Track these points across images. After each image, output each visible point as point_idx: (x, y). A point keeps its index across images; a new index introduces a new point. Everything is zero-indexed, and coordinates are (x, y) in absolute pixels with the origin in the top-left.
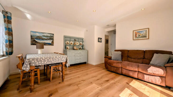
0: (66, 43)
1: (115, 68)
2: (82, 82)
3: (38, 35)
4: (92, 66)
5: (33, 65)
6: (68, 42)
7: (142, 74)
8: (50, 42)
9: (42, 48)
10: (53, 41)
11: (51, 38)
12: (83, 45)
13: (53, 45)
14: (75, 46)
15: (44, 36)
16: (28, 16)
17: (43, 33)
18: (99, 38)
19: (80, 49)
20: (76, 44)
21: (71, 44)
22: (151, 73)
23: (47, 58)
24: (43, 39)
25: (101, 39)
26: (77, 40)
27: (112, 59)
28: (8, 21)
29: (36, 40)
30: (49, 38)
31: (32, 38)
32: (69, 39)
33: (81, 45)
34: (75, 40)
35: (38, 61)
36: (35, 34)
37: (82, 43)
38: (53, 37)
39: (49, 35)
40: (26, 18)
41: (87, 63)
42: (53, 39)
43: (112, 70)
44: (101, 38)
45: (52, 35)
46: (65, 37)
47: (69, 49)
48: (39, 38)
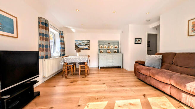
0: (100, 47)
1: (144, 76)
2: (98, 81)
3: (79, 42)
4: (126, 71)
5: (66, 62)
6: (102, 46)
7: (177, 89)
8: (87, 47)
9: (79, 51)
10: (89, 46)
11: (88, 44)
12: (119, 48)
13: (89, 49)
14: (109, 49)
15: (83, 43)
16: (73, 30)
17: (82, 41)
18: (136, 39)
19: (115, 52)
20: (111, 48)
21: (105, 47)
22: (190, 90)
23: (73, 58)
24: (82, 45)
25: (140, 40)
26: (111, 43)
27: (146, 64)
28: (61, 36)
29: (78, 46)
30: (86, 44)
31: (76, 45)
32: (103, 43)
33: (116, 48)
34: (109, 44)
35: (68, 60)
36: (77, 42)
37: (117, 46)
38: (89, 43)
39: (86, 42)
40: (72, 32)
41: (121, 68)
42: (89, 45)
43: (141, 78)
44: (140, 38)
45: (88, 41)
46: (99, 42)
47: (103, 53)
48: (80, 45)
